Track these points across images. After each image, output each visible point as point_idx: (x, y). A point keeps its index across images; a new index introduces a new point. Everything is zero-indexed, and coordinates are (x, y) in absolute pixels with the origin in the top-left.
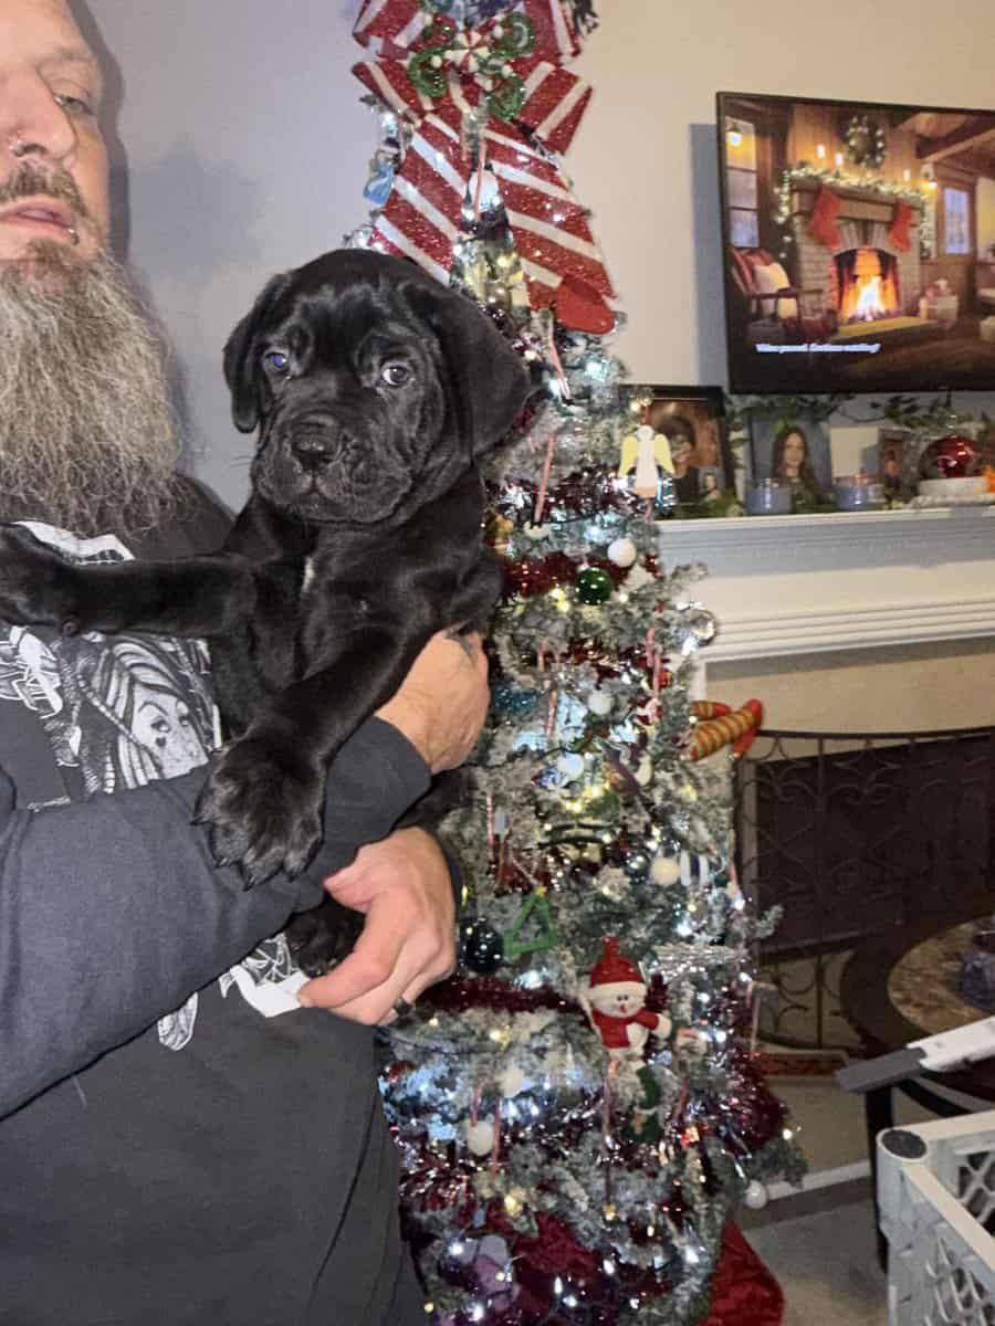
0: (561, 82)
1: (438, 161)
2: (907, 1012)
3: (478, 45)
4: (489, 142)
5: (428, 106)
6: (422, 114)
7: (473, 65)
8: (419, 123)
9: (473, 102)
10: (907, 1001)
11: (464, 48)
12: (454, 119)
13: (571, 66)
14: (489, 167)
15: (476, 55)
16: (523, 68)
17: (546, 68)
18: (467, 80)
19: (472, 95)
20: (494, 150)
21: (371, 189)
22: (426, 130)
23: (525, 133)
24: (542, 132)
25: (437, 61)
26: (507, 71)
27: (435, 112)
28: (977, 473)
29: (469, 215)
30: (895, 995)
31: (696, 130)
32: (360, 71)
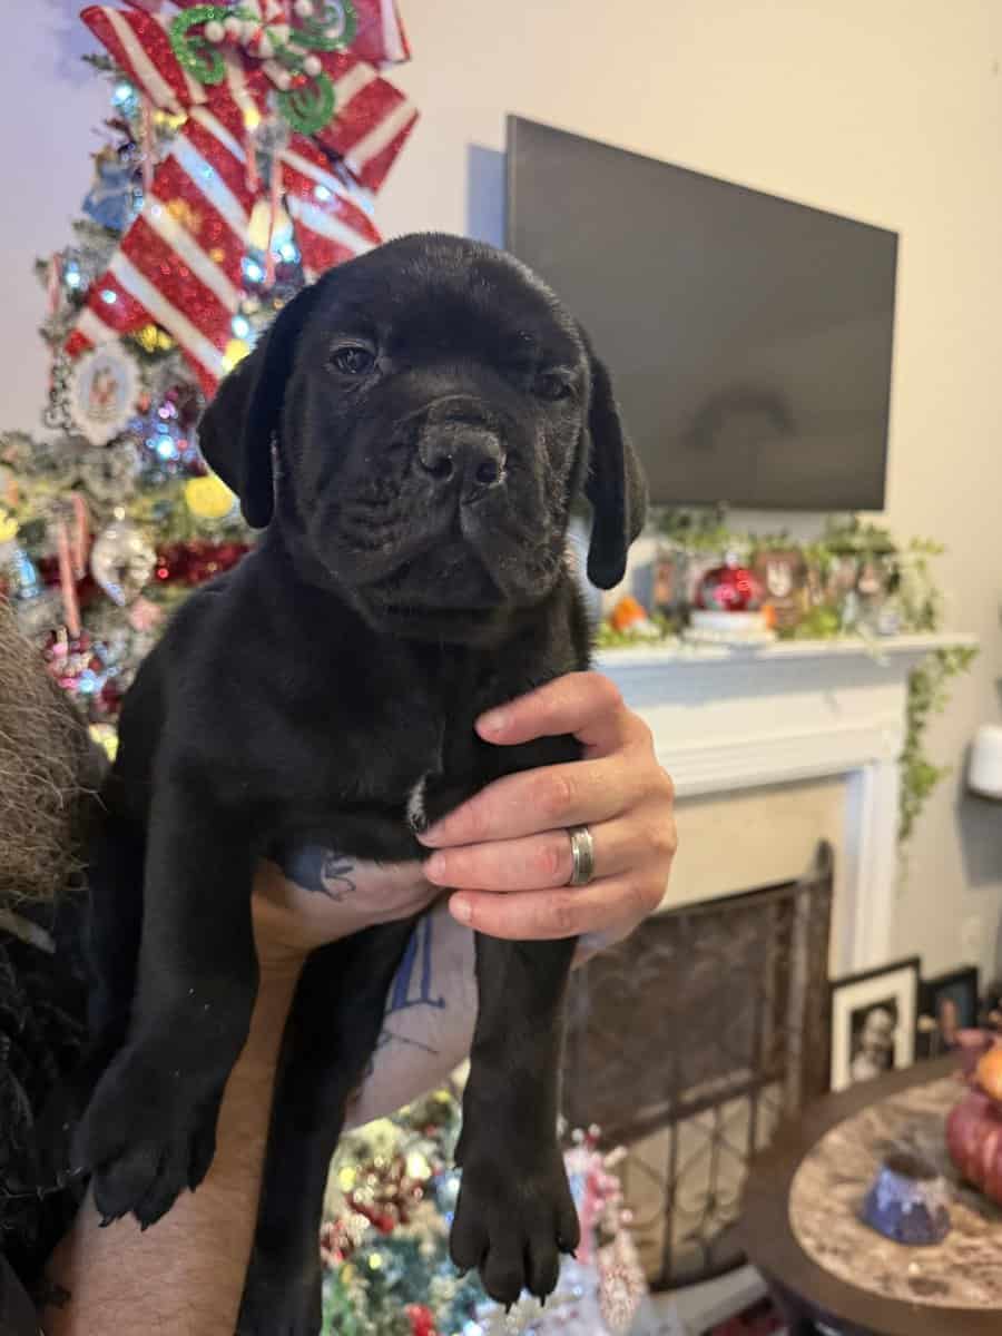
0: (382, 96)
3: (276, 21)
4: (286, 166)
5: (198, 95)
6: (186, 104)
7: (266, 47)
8: (181, 119)
9: (262, 108)
10: (822, 1249)
11: (253, 19)
12: (235, 125)
13: (391, 74)
14: (284, 201)
15: (271, 36)
16: (335, 66)
17: (363, 74)
18: (253, 66)
19: (261, 86)
20: (294, 180)
22: (191, 128)
23: (330, 156)
24: (355, 160)
25: (215, 31)
26: (314, 65)
27: (207, 106)
28: (757, 609)
29: (253, 272)
30: (808, 1243)
32: (92, 17)
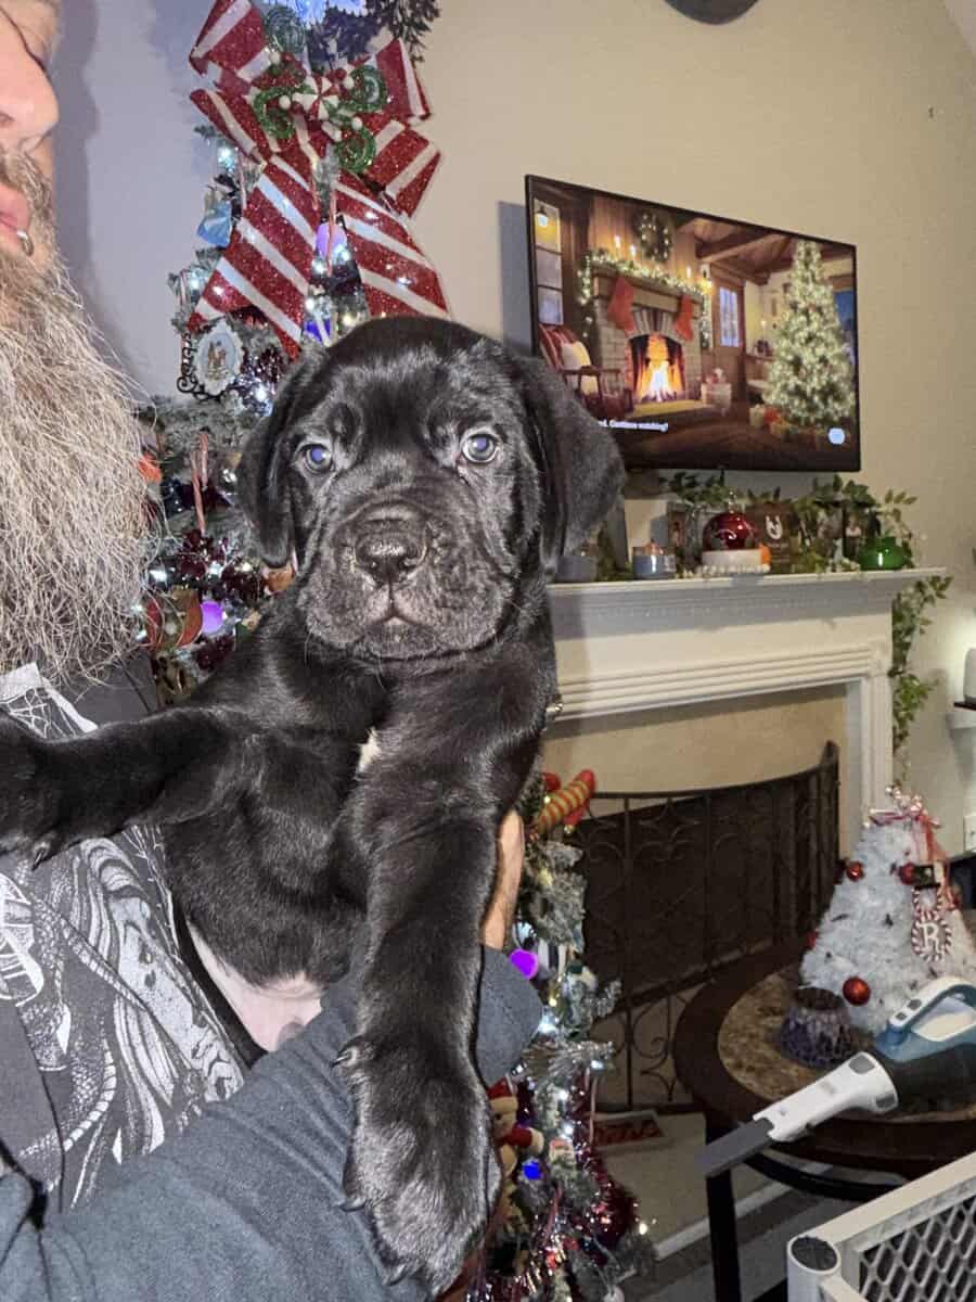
0: (409, 144)
1: (285, 206)
2: (742, 1077)
3: (328, 93)
4: (339, 194)
5: (275, 148)
6: (267, 154)
7: (323, 113)
8: (264, 164)
9: (321, 153)
10: (739, 1066)
11: (312, 92)
12: (302, 165)
13: (421, 129)
14: (340, 219)
15: (324, 102)
16: (374, 123)
17: (396, 127)
18: (314, 127)
19: (320, 141)
20: (345, 204)
21: (208, 225)
22: (272, 171)
23: (374, 188)
24: (392, 191)
25: (285, 102)
26: (357, 123)
27: (280, 155)
28: (753, 546)
29: (319, 268)
30: (727, 1061)
31: (504, 208)
32: (199, 98)
